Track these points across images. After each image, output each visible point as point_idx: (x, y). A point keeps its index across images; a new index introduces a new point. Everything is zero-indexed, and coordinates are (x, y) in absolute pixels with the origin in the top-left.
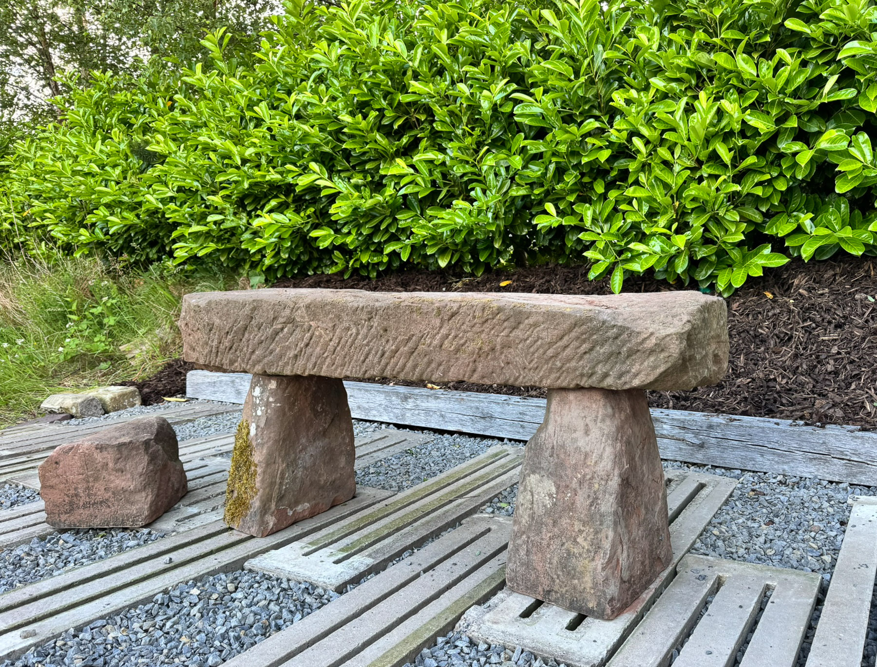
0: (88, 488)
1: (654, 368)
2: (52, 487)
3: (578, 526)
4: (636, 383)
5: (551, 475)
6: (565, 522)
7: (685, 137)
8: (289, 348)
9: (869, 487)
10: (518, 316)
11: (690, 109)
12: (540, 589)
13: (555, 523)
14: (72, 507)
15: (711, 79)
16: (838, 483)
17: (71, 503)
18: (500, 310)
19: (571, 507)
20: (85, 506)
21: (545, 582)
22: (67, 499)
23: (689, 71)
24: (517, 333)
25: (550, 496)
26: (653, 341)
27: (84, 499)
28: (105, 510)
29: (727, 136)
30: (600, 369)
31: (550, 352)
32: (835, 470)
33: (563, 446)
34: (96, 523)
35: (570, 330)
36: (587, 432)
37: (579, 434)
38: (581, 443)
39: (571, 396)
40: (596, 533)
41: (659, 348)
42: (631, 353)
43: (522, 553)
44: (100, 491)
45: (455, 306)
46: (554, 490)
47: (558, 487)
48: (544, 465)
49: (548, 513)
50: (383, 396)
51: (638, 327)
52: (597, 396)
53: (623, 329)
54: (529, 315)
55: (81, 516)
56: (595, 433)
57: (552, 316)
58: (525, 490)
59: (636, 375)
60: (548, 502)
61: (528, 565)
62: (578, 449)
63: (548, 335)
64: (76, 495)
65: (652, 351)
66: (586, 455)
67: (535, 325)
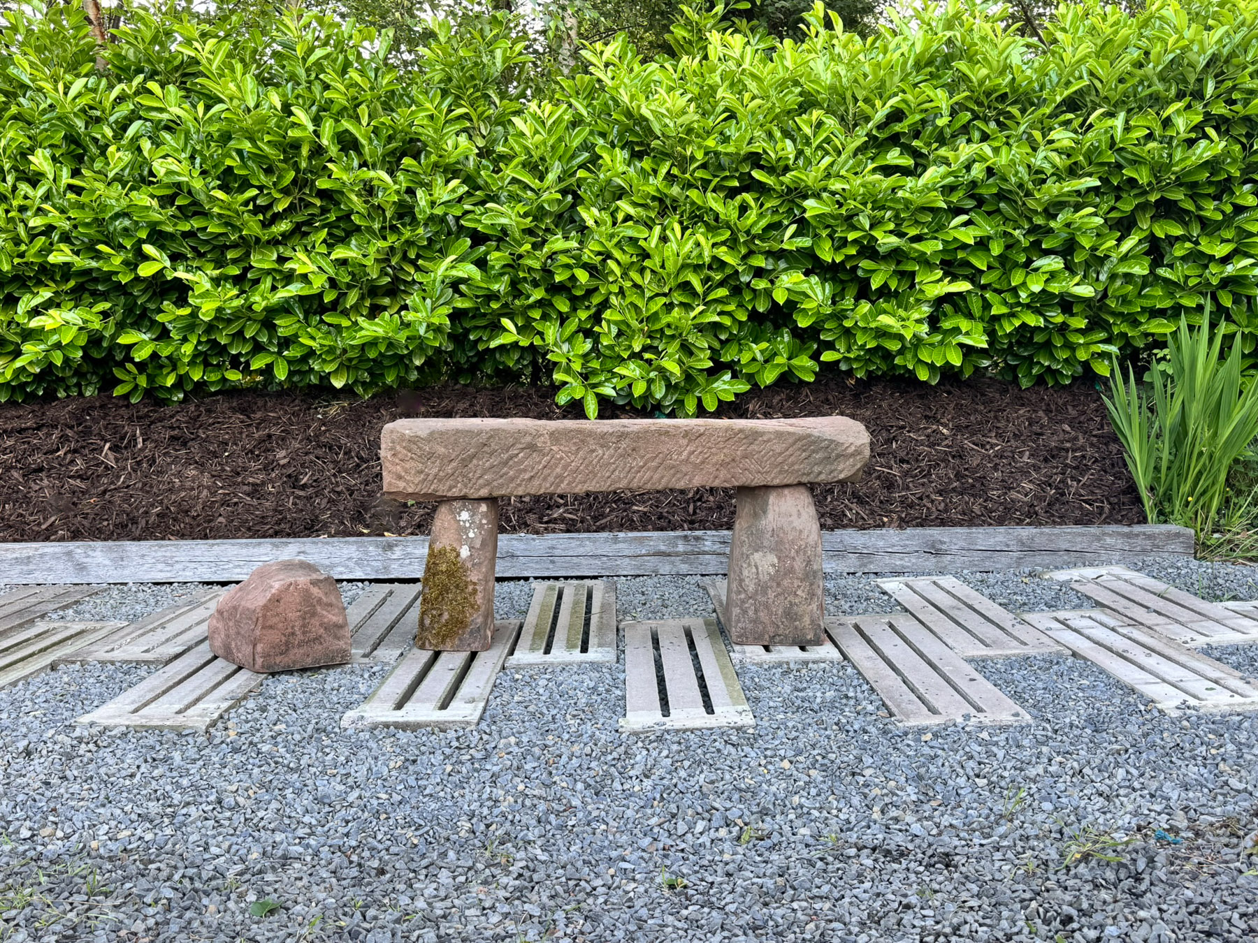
0: (304, 626)
1: (853, 466)
2: (271, 627)
3: (797, 583)
4: (842, 476)
5: (772, 550)
6: (786, 583)
7: (659, 264)
8: (525, 470)
9: (876, 573)
10: (755, 435)
11: (664, 239)
12: (767, 636)
13: (779, 585)
14: (286, 647)
15: (675, 209)
16: (854, 574)
17: (287, 643)
18: (741, 431)
19: (791, 570)
20: (299, 646)
21: (771, 630)
22: (284, 639)
23: (654, 198)
24: (753, 447)
25: (774, 566)
26: (853, 448)
27: (300, 637)
28: (318, 647)
29: (697, 268)
30: (816, 469)
31: (780, 459)
32: (852, 562)
33: (782, 528)
34: (308, 662)
35: (794, 443)
36: (799, 515)
37: (794, 518)
38: (795, 524)
39: (786, 491)
40: (811, 585)
41: (858, 452)
42: (838, 456)
43: (751, 613)
44: (315, 628)
45: (702, 430)
46: (776, 561)
47: (779, 558)
48: (766, 543)
49: (772, 578)
50: (354, 548)
51: (841, 439)
52: (802, 490)
53: (832, 441)
54: (762, 434)
55: (297, 656)
56: (805, 516)
57: (779, 435)
58: (749, 565)
59: (841, 472)
60: (772, 570)
61: (755, 621)
62: (794, 528)
63: (778, 448)
64: (293, 634)
65: (852, 455)
66: (801, 531)
67: (769, 440)
